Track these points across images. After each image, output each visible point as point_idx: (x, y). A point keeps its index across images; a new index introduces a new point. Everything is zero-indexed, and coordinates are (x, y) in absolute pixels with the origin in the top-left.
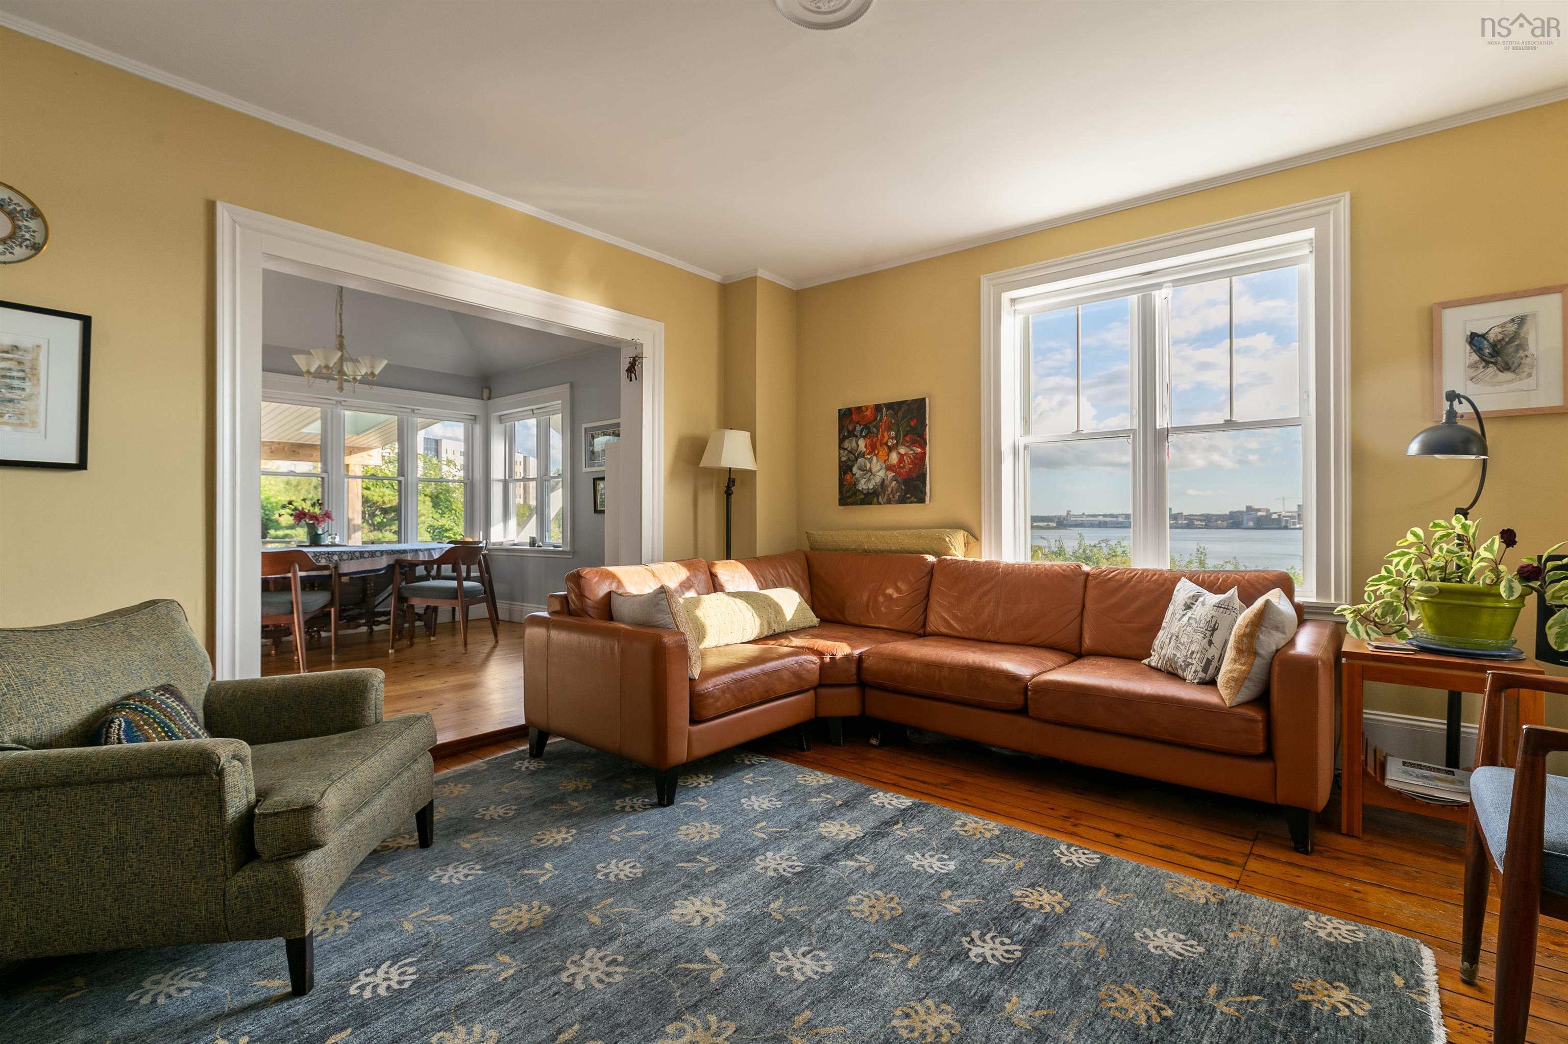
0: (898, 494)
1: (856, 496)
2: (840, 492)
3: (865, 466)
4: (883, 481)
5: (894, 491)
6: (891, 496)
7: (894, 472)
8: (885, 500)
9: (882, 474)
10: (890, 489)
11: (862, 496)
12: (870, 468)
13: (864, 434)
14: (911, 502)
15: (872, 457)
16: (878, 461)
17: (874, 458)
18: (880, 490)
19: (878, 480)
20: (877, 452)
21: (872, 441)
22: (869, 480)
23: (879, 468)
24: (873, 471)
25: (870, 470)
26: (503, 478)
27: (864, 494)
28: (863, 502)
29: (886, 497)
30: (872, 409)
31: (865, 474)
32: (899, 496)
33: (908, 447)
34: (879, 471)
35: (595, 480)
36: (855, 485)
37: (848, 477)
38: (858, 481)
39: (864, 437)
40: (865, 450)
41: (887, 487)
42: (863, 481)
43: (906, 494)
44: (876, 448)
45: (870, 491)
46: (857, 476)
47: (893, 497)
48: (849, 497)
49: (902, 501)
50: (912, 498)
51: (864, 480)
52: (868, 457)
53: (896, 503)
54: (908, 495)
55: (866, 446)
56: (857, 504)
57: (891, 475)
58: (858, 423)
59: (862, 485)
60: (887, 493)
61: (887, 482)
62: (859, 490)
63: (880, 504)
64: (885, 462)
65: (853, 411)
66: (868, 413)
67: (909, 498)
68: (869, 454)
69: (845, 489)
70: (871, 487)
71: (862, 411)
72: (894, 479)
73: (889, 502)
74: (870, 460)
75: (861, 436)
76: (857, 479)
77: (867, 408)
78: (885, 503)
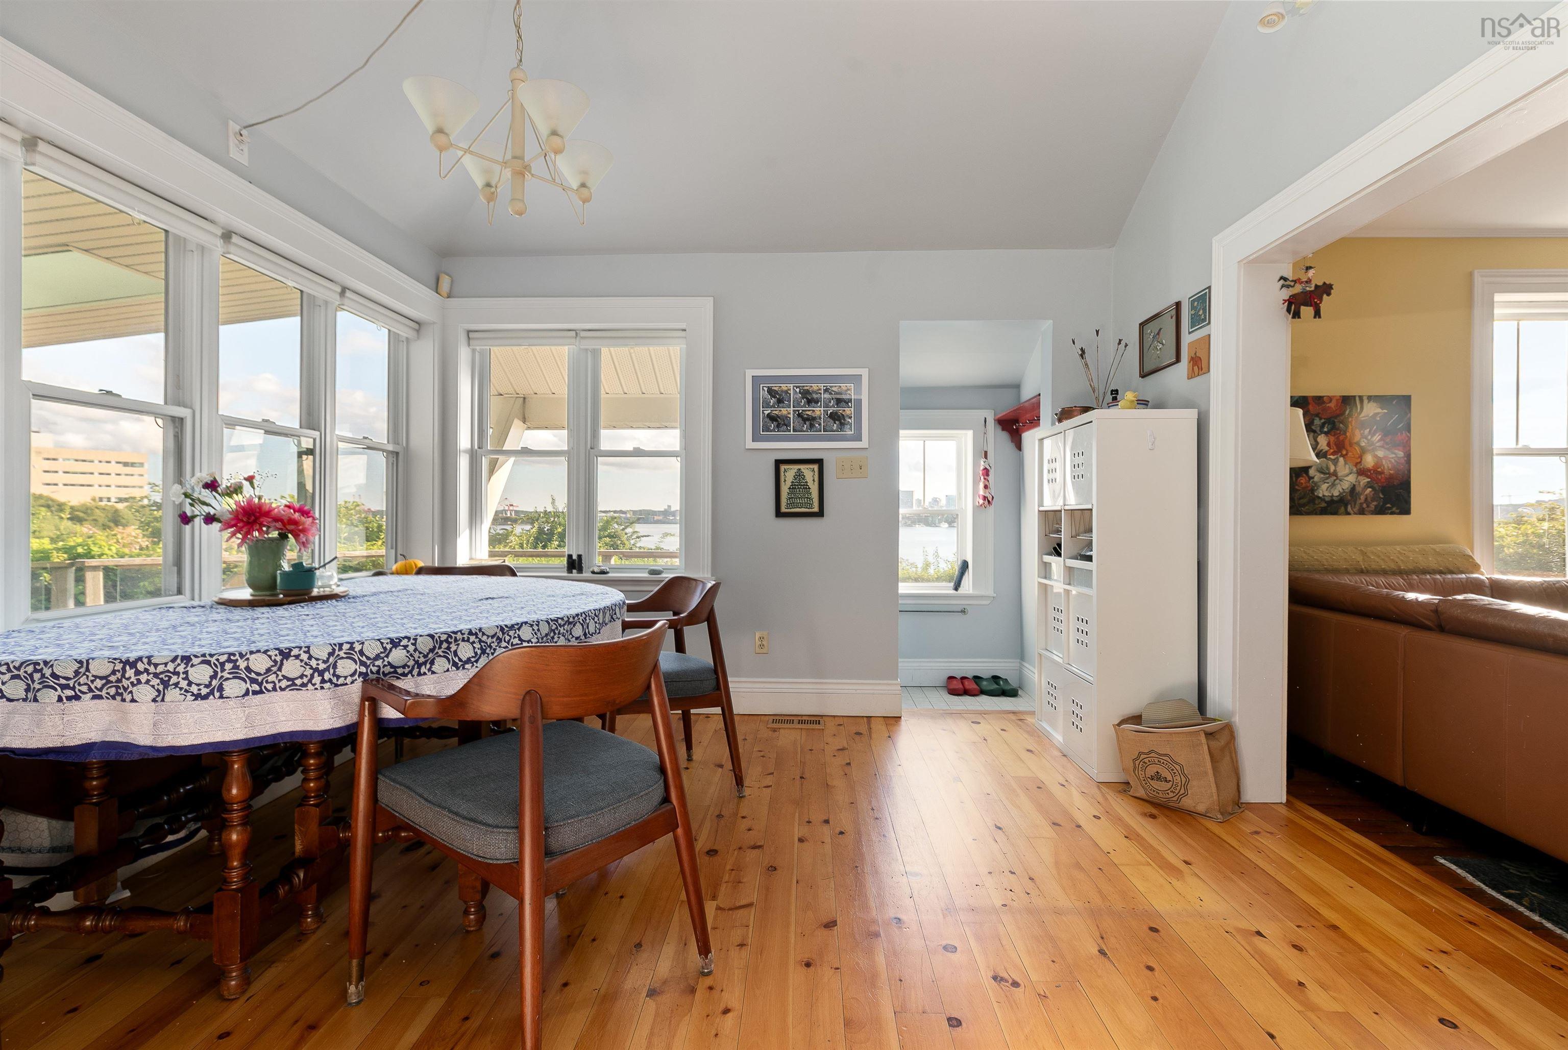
0: (1375, 503)
1: (1315, 504)
2: (1292, 499)
3: (1328, 468)
4: (1353, 489)
5: (1369, 499)
6: (1365, 506)
7: (1368, 477)
8: (1356, 510)
9: (1352, 478)
10: (1362, 497)
11: (1324, 505)
12: (1335, 471)
13: (1326, 430)
14: (1392, 513)
15: (1337, 459)
16: (1346, 463)
17: (1341, 459)
18: (1349, 498)
19: (1345, 485)
20: (1344, 452)
21: (1338, 438)
22: (1333, 485)
23: (1347, 471)
24: (1340, 474)
25: (1335, 474)
26: (469, 446)
27: (1326, 502)
28: (1324, 512)
29: (1357, 507)
30: (1337, 400)
31: (1327, 478)
32: (1376, 506)
33: (1388, 449)
34: (1347, 475)
35: (778, 463)
36: (1313, 491)
37: (1303, 480)
38: (1316, 486)
39: (1326, 433)
40: (1327, 448)
41: (1359, 494)
42: (1324, 486)
43: (1385, 503)
44: (1344, 447)
45: (1334, 498)
46: (1316, 479)
47: (1368, 506)
48: (1304, 505)
49: (1381, 511)
50: (1394, 509)
51: (1326, 485)
52: (1332, 457)
53: (1372, 514)
54: (1389, 505)
55: (1329, 445)
56: (1316, 514)
57: (1364, 480)
58: (1317, 415)
59: (1324, 491)
60: (1359, 502)
61: (1358, 489)
62: (1319, 497)
63: (1349, 514)
64: (1356, 464)
65: (1310, 401)
66: (1332, 405)
67: (1389, 509)
68: (1333, 454)
69: (1297, 495)
70: (1336, 493)
71: (1324, 402)
72: (1368, 485)
73: (1362, 512)
74: (1335, 462)
75: (1322, 432)
76: (1316, 483)
77: (1330, 399)
78: (1355, 514)
